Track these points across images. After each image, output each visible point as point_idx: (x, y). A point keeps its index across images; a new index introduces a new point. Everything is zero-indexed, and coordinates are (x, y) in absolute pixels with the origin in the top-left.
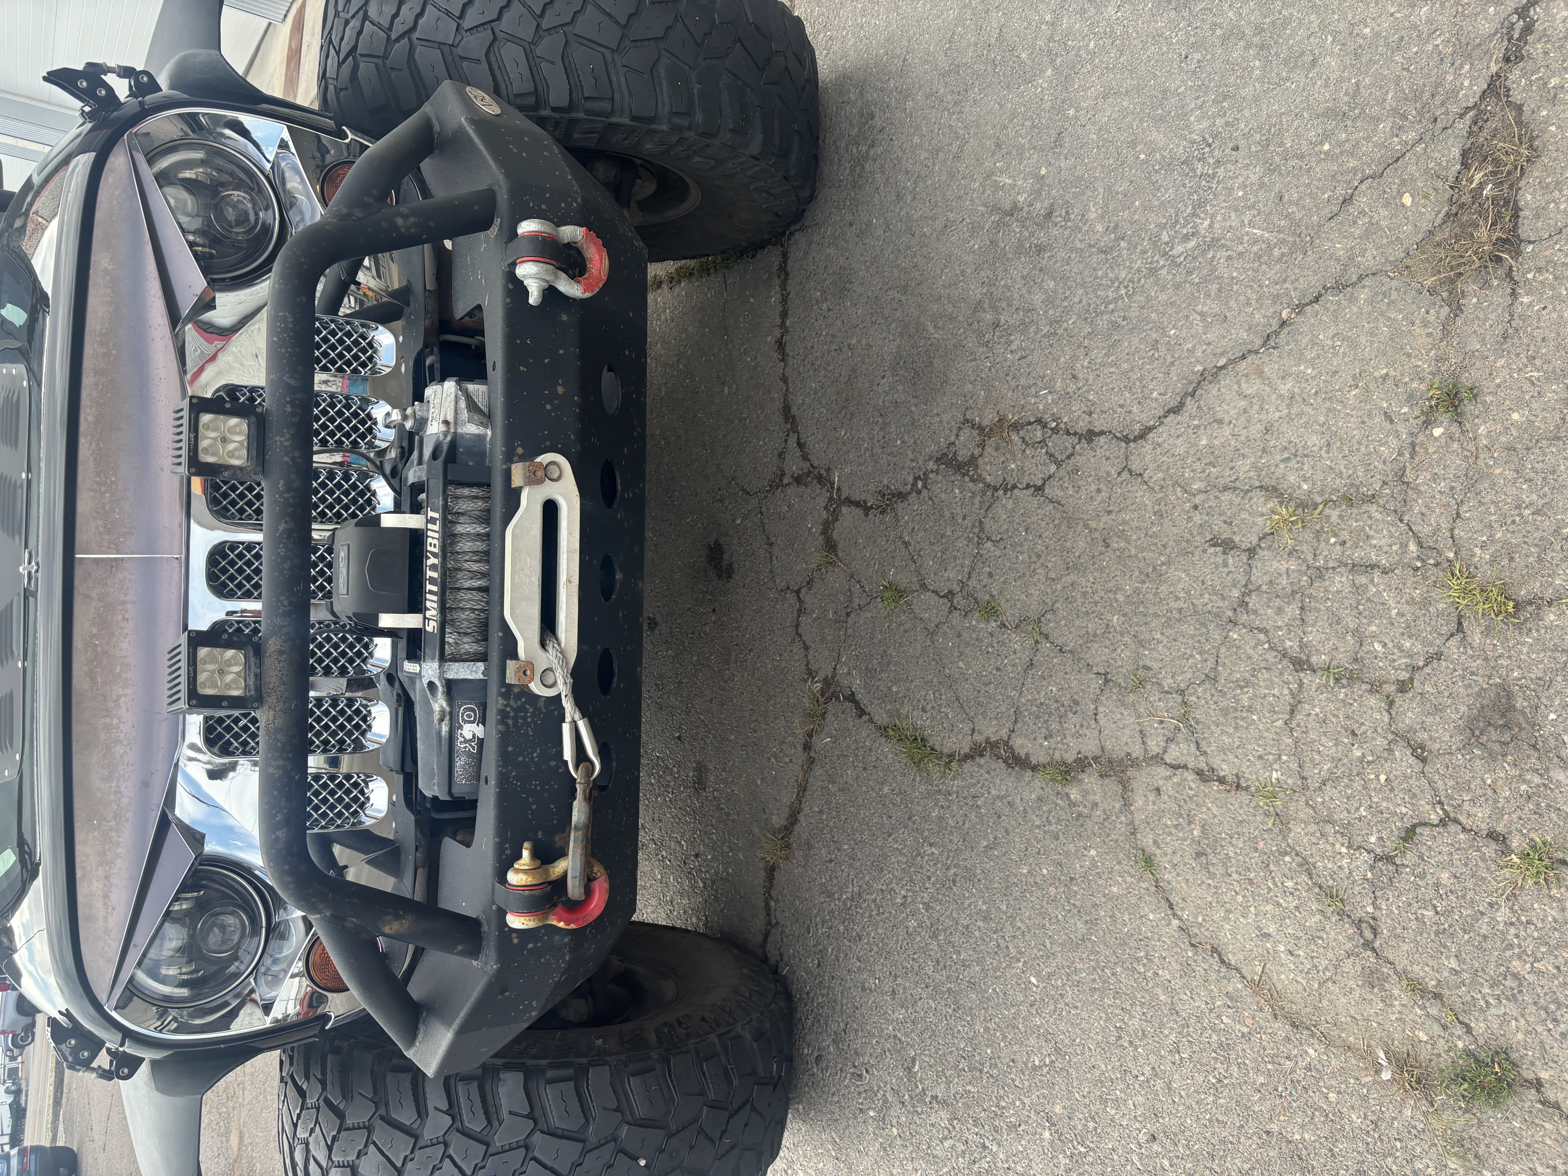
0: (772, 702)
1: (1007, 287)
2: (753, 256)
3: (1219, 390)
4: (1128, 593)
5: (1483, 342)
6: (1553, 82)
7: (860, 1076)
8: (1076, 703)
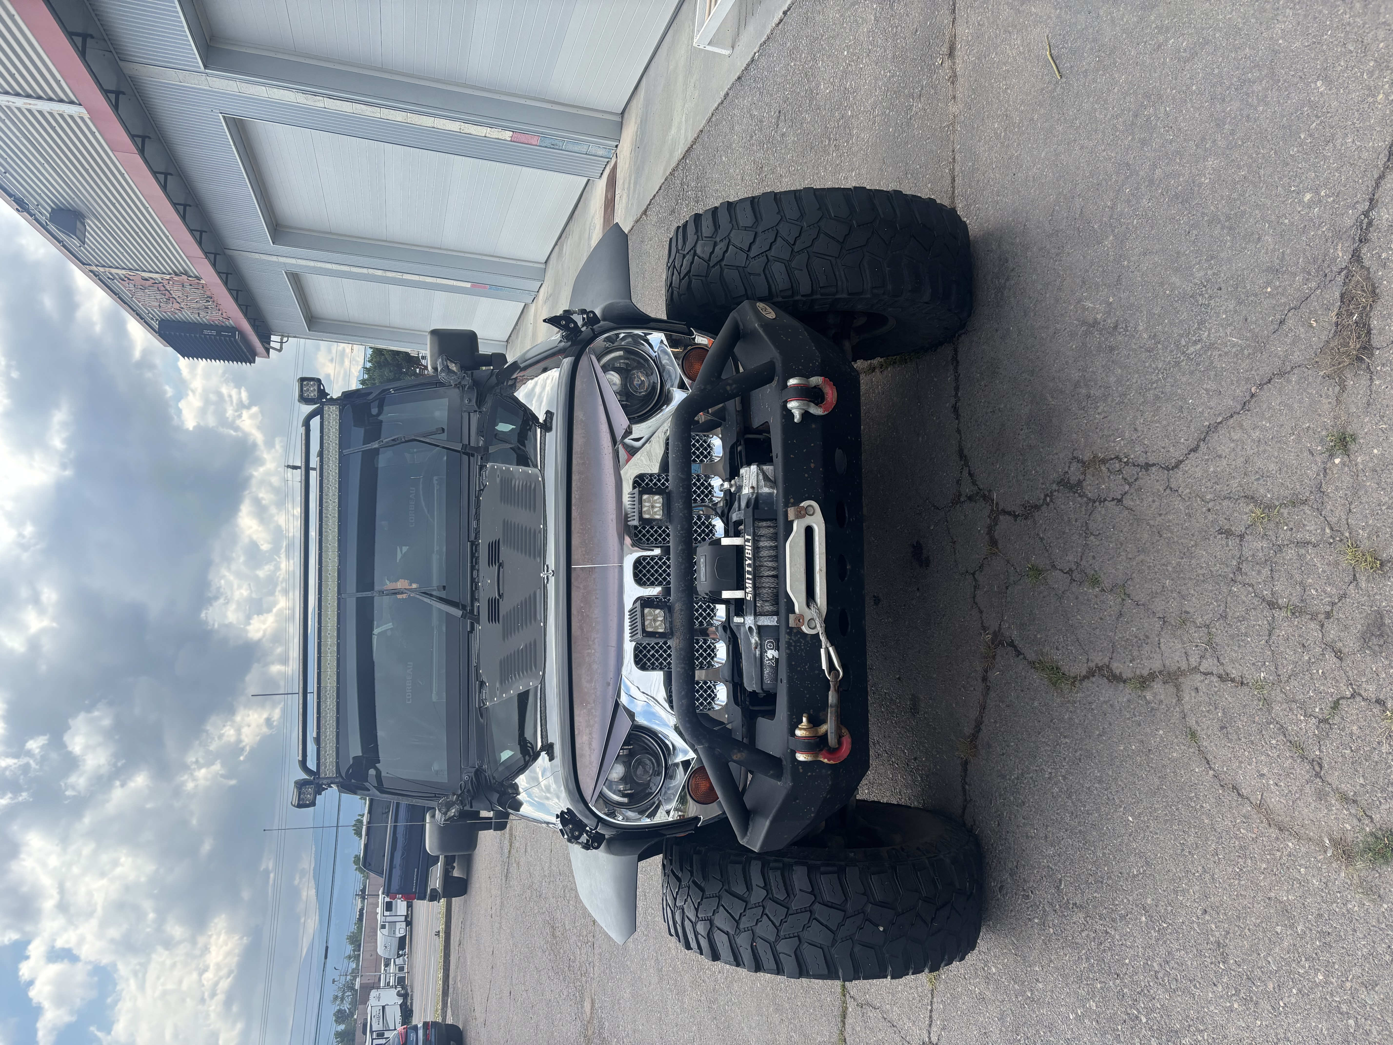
0: (960, 650)
1: (1094, 372)
2: (935, 350)
3: (1218, 437)
4: (1174, 565)
5: (1358, 408)
6: (1384, 255)
7: (1028, 896)
8: (1147, 637)
